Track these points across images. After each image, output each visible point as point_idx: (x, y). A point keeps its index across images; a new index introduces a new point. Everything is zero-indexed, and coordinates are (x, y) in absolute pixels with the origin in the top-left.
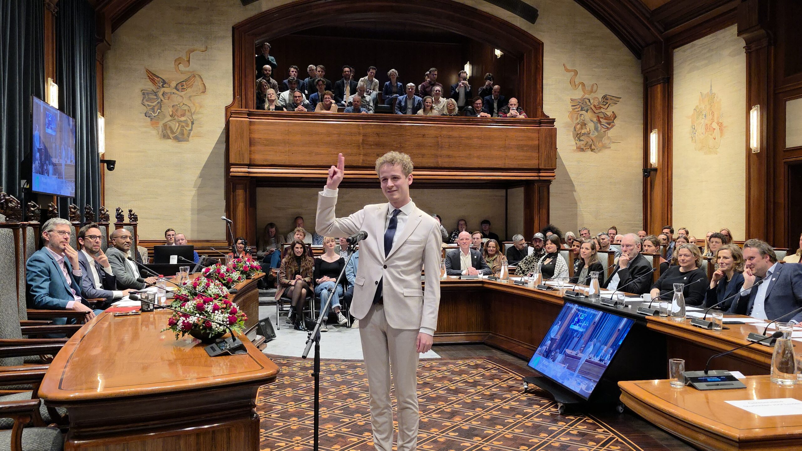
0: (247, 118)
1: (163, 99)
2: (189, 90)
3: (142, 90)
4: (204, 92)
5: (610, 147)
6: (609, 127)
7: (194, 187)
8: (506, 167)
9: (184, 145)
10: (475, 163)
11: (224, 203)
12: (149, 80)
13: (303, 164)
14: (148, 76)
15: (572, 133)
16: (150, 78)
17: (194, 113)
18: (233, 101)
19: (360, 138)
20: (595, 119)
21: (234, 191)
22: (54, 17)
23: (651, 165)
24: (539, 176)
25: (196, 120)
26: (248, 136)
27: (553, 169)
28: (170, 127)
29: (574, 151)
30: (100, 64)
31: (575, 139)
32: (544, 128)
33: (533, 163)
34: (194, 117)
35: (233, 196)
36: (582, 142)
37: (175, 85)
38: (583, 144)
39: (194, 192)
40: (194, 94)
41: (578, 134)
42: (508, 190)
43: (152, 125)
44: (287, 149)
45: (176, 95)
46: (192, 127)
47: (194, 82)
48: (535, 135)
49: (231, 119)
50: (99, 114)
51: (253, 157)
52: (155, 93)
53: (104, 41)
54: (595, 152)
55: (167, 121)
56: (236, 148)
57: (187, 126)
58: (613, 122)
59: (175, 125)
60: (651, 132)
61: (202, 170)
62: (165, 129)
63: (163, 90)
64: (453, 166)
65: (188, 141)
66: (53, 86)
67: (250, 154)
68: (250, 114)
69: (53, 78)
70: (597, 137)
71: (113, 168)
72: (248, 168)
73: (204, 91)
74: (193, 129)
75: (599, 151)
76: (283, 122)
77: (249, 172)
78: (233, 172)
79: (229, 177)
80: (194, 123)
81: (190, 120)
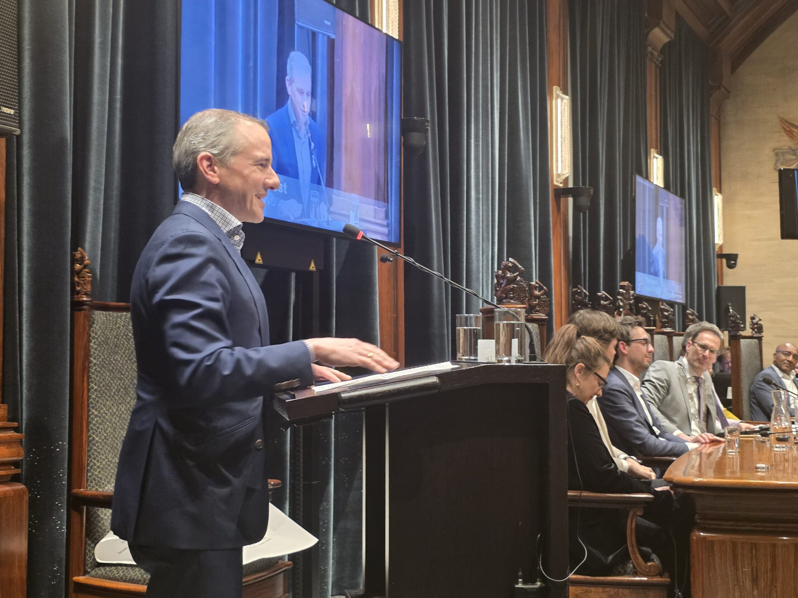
12: (784, 134)
14: (784, 128)
16: (786, 131)
22: (658, 69)
30: (716, 119)
50: (714, 190)
52: (793, 151)
53: (722, 89)
66: (657, 158)
69: (656, 148)
71: (735, 264)
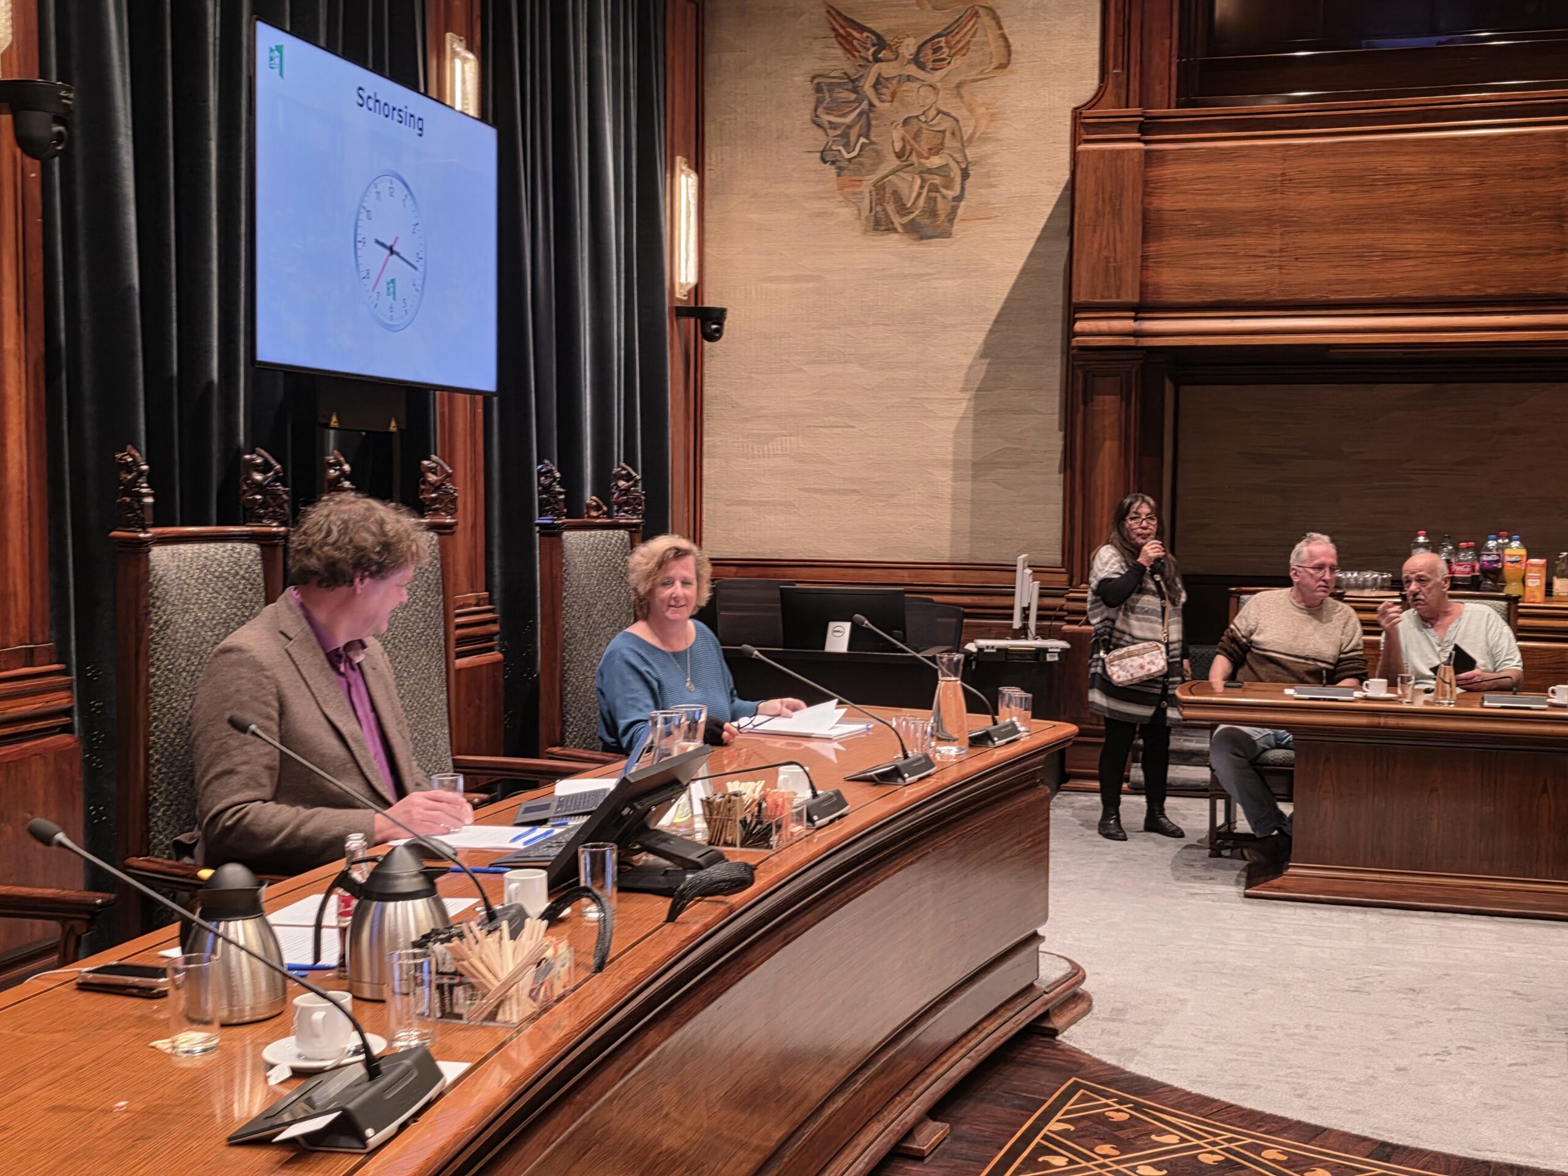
0: (1138, 140)
1: (876, 102)
2: (957, 61)
3: (814, 78)
4: (1003, 66)
7: (964, 390)
9: (935, 249)
11: (1057, 441)
13: (1332, 297)
14: (834, 29)
16: (838, 35)
17: (970, 140)
18: (1100, 88)
21: (1088, 398)
25: (975, 163)
26: (1139, 206)
28: (895, 193)
34: (970, 153)
35: (1085, 415)
37: (913, 50)
39: (964, 404)
40: (973, 75)
43: (841, 189)
44: (1276, 243)
45: (916, 85)
46: (963, 189)
47: (973, 36)
49: (1081, 147)
50: (680, 162)
51: (1153, 278)
52: (853, 81)
55: (885, 172)
56: (1096, 246)
57: (949, 185)
59: (911, 187)
61: (992, 332)
62: (881, 201)
63: (876, 68)
65: (947, 234)
66: (462, 56)
67: (1144, 268)
68: (1147, 127)
69: (466, 34)
71: (719, 331)
72: (1136, 319)
73: (1005, 62)
74: (966, 192)
76: (1265, 147)
77: (1136, 334)
78: (1083, 334)
79: (1075, 351)
80: (971, 172)
81: (957, 162)
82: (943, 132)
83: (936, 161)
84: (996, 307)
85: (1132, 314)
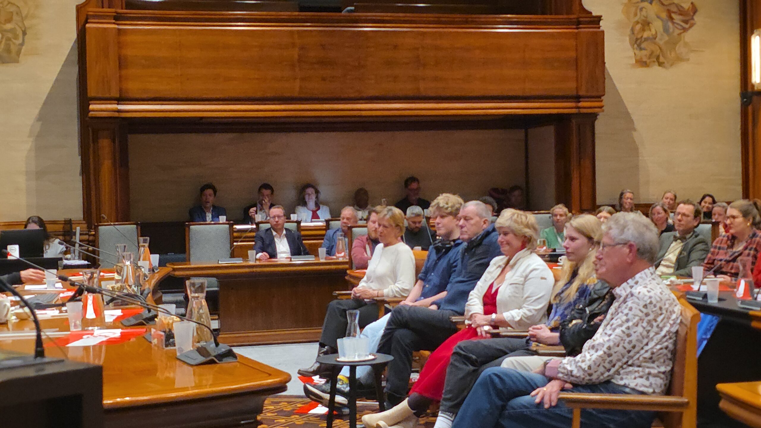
0: (114, 23)
5: (688, 60)
6: (687, 26)
7: (30, 136)
8: (528, 94)
10: (477, 88)
11: (77, 162)
13: (205, 96)
15: (628, 38)
17: (26, 16)
19: (295, 53)
20: (664, 15)
21: (95, 140)
23: (753, 86)
24: (579, 108)
26: (116, 54)
27: (600, 97)
29: (633, 66)
31: (632, 46)
32: (585, 30)
33: (569, 87)
34: (27, 23)
35: (94, 149)
36: (644, 52)
38: (646, 55)
39: (30, 143)
41: (637, 39)
42: (529, 130)
44: (179, 73)
46: (23, 40)
48: (572, 42)
49: (87, 25)
51: (124, 86)
54: (664, 67)
57: (16, 37)
58: (693, 19)
60: (752, 33)
61: (42, 108)
64: (443, 94)
65: (17, 61)
67: (120, 81)
68: (118, 18)
70: (666, 43)
72: (118, 104)
75: (671, 65)
76: (171, 29)
77: (119, 111)
78: (93, 111)
79: (87, 119)
80: (27, 32)
81: (21, 28)
82: (12, 12)
83: (8, 26)
84: (44, 98)
85: (116, 102)
